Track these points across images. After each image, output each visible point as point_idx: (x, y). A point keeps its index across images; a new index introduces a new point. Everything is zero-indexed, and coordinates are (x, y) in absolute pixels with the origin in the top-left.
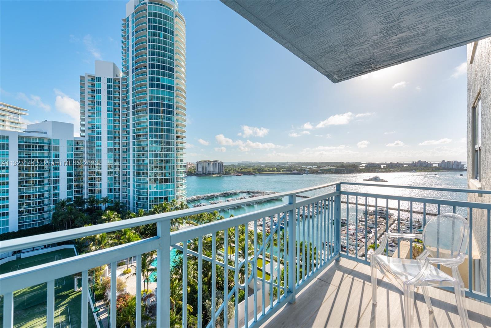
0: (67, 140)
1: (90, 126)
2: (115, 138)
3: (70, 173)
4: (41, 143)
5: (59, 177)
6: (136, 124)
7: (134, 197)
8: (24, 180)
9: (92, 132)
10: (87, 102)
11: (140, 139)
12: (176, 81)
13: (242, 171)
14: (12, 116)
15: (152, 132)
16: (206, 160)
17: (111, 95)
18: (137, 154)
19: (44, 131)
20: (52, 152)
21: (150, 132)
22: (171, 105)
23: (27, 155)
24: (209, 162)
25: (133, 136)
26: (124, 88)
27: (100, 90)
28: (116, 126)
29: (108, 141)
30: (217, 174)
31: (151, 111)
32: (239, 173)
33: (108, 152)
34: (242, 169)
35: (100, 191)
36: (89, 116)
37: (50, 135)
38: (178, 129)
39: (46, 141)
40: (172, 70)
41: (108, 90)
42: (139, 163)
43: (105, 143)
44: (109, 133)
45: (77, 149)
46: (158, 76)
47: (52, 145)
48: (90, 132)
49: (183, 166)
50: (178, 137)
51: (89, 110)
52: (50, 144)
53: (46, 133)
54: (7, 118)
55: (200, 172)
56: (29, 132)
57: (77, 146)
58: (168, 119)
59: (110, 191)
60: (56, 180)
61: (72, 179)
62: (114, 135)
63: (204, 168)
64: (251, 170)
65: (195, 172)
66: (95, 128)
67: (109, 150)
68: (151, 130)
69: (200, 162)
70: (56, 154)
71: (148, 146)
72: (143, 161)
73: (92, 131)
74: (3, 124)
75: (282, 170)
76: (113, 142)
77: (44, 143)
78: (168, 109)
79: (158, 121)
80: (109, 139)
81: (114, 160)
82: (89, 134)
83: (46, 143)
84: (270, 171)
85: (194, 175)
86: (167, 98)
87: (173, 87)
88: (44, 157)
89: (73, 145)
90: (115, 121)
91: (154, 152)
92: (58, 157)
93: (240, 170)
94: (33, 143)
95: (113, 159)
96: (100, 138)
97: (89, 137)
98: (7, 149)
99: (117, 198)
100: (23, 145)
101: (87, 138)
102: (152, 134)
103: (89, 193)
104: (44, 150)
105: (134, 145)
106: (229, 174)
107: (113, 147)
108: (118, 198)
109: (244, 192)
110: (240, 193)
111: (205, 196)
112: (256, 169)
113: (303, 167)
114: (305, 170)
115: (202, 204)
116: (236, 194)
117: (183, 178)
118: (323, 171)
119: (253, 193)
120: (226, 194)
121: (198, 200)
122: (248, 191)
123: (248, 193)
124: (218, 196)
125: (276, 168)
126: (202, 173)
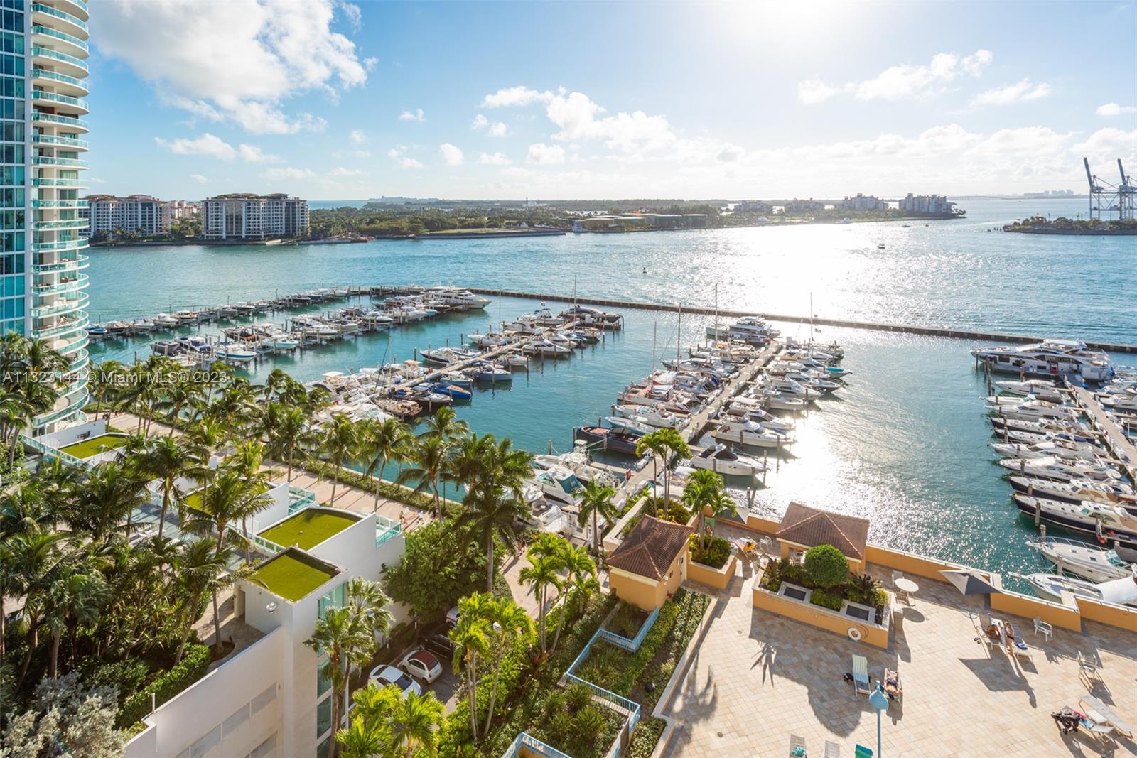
13: (373, 226)
16: (241, 192)
24: (251, 200)
30: (281, 237)
32: (363, 232)
34: (372, 221)
38: (42, 80)
49: (76, 214)
50: (43, 109)
55: (217, 231)
63: (234, 220)
64: (405, 224)
65: (197, 232)
69: (218, 201)
75: (506, 221)
84: (468, 227)
85: (195, 241)
93: (368, 224)
106: (325, 237)
109: (363, 293)
110: (348, 296)
111: (215, 313)
112: (422, 220)
113: (568, 212)
114: (571, 222)
115: (191, 338)
116: (333, 299)
117: (72, 256)
118: (623, 224)
119: (395, 293)
120: (295, 301)
121: (183, 325)
122: (377, 290)
123: (378, 294)
124: (263, 308)
125: (486, 218)
126: (224, 236)
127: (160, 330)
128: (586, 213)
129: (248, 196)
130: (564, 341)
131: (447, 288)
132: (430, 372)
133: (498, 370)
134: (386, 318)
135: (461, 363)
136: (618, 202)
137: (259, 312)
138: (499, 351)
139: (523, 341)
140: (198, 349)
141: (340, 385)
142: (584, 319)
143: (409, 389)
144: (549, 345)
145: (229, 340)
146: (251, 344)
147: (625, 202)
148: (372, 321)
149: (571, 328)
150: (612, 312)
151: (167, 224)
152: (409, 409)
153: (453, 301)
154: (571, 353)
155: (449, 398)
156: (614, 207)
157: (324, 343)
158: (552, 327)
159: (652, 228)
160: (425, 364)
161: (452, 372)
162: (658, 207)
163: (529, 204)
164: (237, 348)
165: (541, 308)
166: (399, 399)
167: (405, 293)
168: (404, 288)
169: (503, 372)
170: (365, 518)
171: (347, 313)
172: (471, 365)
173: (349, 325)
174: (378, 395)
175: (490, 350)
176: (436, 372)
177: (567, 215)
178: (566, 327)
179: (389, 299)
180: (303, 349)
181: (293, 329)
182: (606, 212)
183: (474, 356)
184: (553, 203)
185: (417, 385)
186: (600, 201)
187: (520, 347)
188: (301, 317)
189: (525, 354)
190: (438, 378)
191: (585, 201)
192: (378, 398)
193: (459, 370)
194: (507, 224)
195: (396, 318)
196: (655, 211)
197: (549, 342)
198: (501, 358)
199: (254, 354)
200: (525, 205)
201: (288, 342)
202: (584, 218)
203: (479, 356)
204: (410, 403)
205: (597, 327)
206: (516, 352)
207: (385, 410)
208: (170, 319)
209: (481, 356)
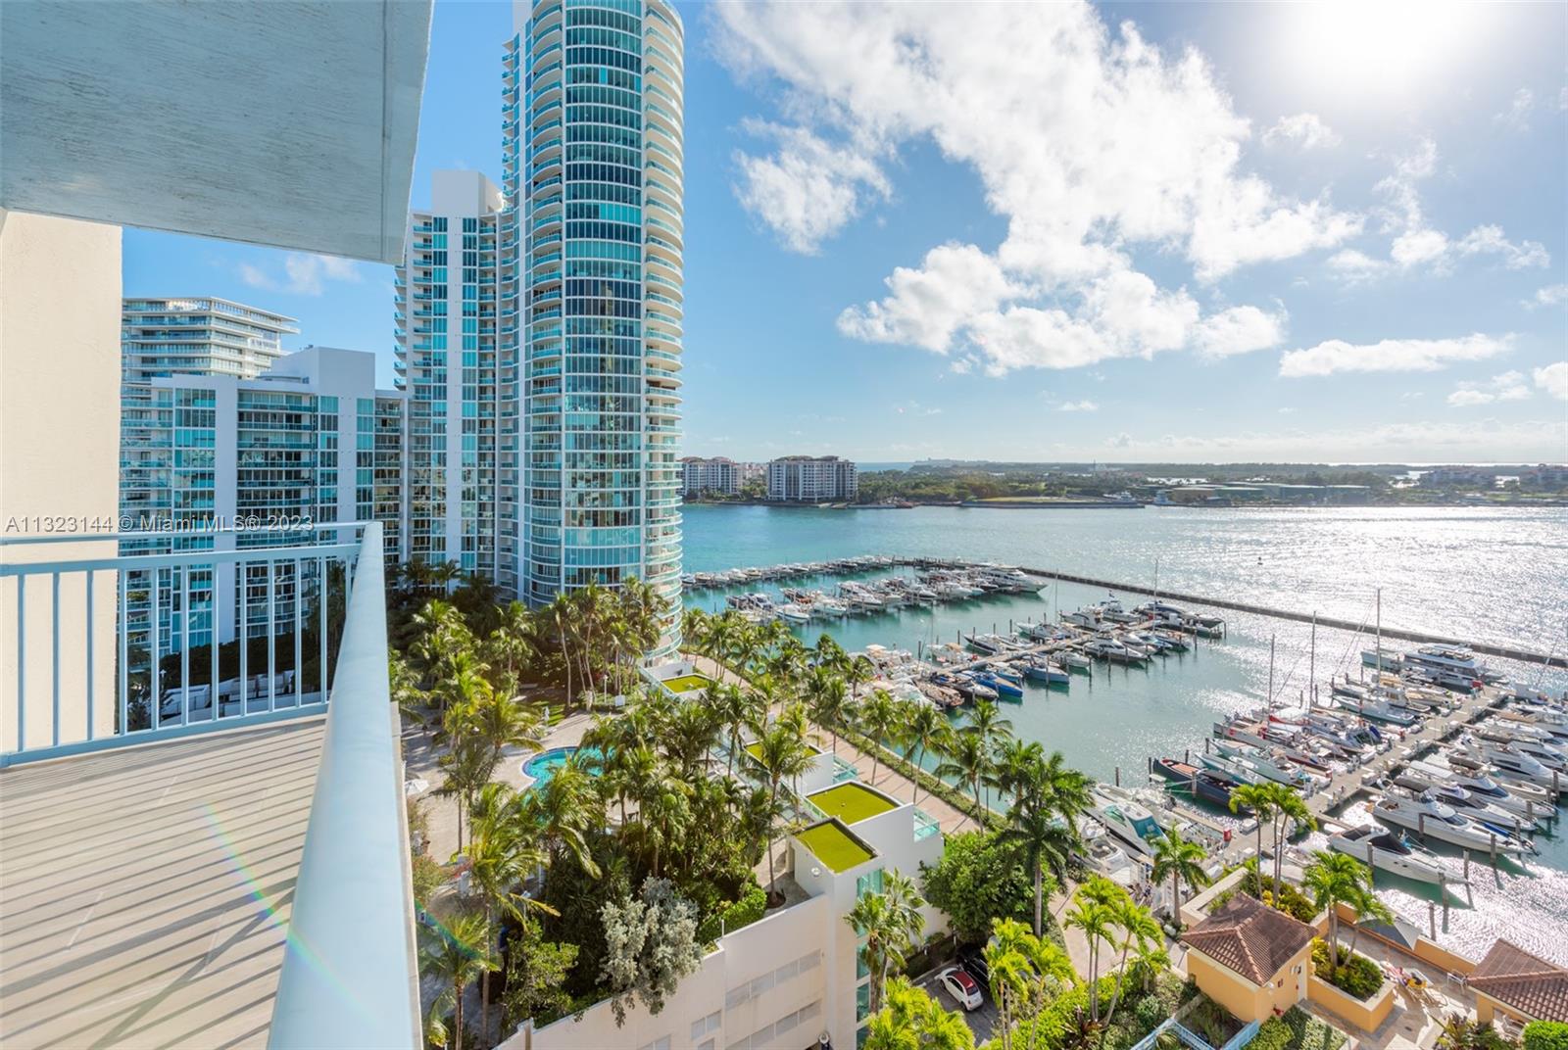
0: (359, 400)
1: (420, 358)
2: (483, 390)
3: (365, 491)
4: (292, 408)
5: (335, 500)
6: (535, 348)
7: (527, 563)
8: (252, 508)
9: (425, 376)
10: (412, 290)
11: (541, 392)
12: (646, 211)
13: (918, 491)
14: (259, 336)
15: (575, 370)
17: (472, 267)
18: (537, 438)
19: (302, 375)
20: (319, 432)
21: (568, 371)
22: (631, 285)
23: (259, 439)
24: (807, 462)
25: (527, 384)
26: (506, 245)
27: (445, 253)
28: (486, 355)
29: (464, 398)
30: (832, 501)
31: (574, 307)
32: (908, 499)
33: (464, 432)
34: (917, 486)
35: (441, 543)
36: (416, 331)
37: (316, 387)
38: (652, 358)
39: (306, 403)
40: (634, 178)
41: (465, 253)
42: (544, 463)
43: (455, 408)
44: (467, 376)
45: (384, 422)
46: (592, 201)
47: (319, 413)
48: (419, 375)
49: (674, 475)
50: (653, 384)
51: (416, 313)
52: (316, 409)
53: (306, 381)
54: (248, 345)
55: (779, 493)
56: (269, 379)
57: (384, 413)
58: (621, 330)
59: (467, 543)
60: (329, 508)
61: (370, 507)
62: (480, 382)
63: (792, 484)
64: (951, 491)
65: (763, 492)
66: (430, 362)
67: (467, 426)
68: (573, 365)
69: (780, 463)
70: (329, 439)
71: (564, 413)
72: (551, 456)
73: (425, 371)
74: (239, 358)
76: (476, 401)
77: (300, 409)
78: (628, 300)
79: (592, 336)
80: (467, 394)
81: (480, 455)
82: (415, 380)
83: (306, 409)
84: (1019, 494)
85: (761, 502)
86: (618, 264)
87: (639, 230)
88: (299, 446)
89: (371, 414)
90: (483, 340)
91: (578, 432)
92: (335, 447)
93: (913, 488)
94: (272, 407)
95: (476, 451)
96: (442, 393)
97: (418, 389)
98: (212, 424)
99: (485, 565)
100: (250, 414)
101: (410, 392)
102: (575, 378)
103: (415, 549)
104: (299, 428)
105: (528, 411)
106: (872, 501)
107: (476, 418)
108: (489, 566)
109: (907, 564)
110: (892, 565)
111: (776, 572)
112: (970, 485)
113: (1150, 479)
114: (1153, 492)
115: (757, 595)
116: (878, 568)
117: (670, 512)
118: (1229, 495)
119: (940, 566)
120: (844, 566)
121: (750, 582)
122: (921, 561)
123: (923, 565)
124: (815, 571)
125: (1043, 484)
126: (784, 497)
127: (734, 584)
128: (1174, 481)
129: (804, 459)
130: (1138, 644)
131: (995, 565)
132: (974, 659)
133: (1053, 669)
134: (929, 593)
135: (1010, 654)
136: (1222, 467)
137: (811, 575)
138: (1055, 646)
139: (1085, 637)
140: (762, 605)
141: (883, 660)
142: (1167, 618)
143: (951, 675)
144: (1119, 647)
145: (787, 600)
146: (805, 607)
147: (1234, 467)
148: (915, 595)
149: (1150, 629)
150: (1207, 613)
151: (741, 484)
152: (951, 697)
153: (1001, 580)
154: (1148, 660)
155: (994, 693)
156: (1215, 473)
157: (869, 613)
158: (1123, 623)
159: (1275, 503)
160: (968, 649)
161: (998, 663)
162: (1285, 475)
163: (1097, 468)
164: (793, 609)
165: (1108, 599)
166: (941, 685)
167: (950, 567)
168: (948, 559)
169: (1059, 672)
170: (903, 806)
171: (891, 584)
172: (1020, 658)
173: (892, 596)
174: (919, 677)
175: (1044, 642)
176: (981, 660)
177: (1147, 482)
178: (1142, 626)
179: (933, 572)
180: (850, 616)
181: (841, 595)
182: (1203, 480)
183: (1023, 647)
184: (1127, 467)
185: (960, 672)
186: (1196, 466)
187: (1081, 644)
188: (850, 584)
189: (1087, 654)
190: (981, 668)
191: (1173, 465)
192: (920, 680)
193: (1006, 661)
194: (1068, 492)
195: (939, 594)
196: (1280, 479)
197: (1119, 644)
198: (1057, 654)
199: (807, 616)
200: (1091, 470)
201: (836, 608)
202: (1172, 487)
203: (1030, 648)
204: (952, 692)
205: (1187, 631)
206: (1075, 650)
207: (927, 695)
208: (741, 574)
209: (1034, 649)
